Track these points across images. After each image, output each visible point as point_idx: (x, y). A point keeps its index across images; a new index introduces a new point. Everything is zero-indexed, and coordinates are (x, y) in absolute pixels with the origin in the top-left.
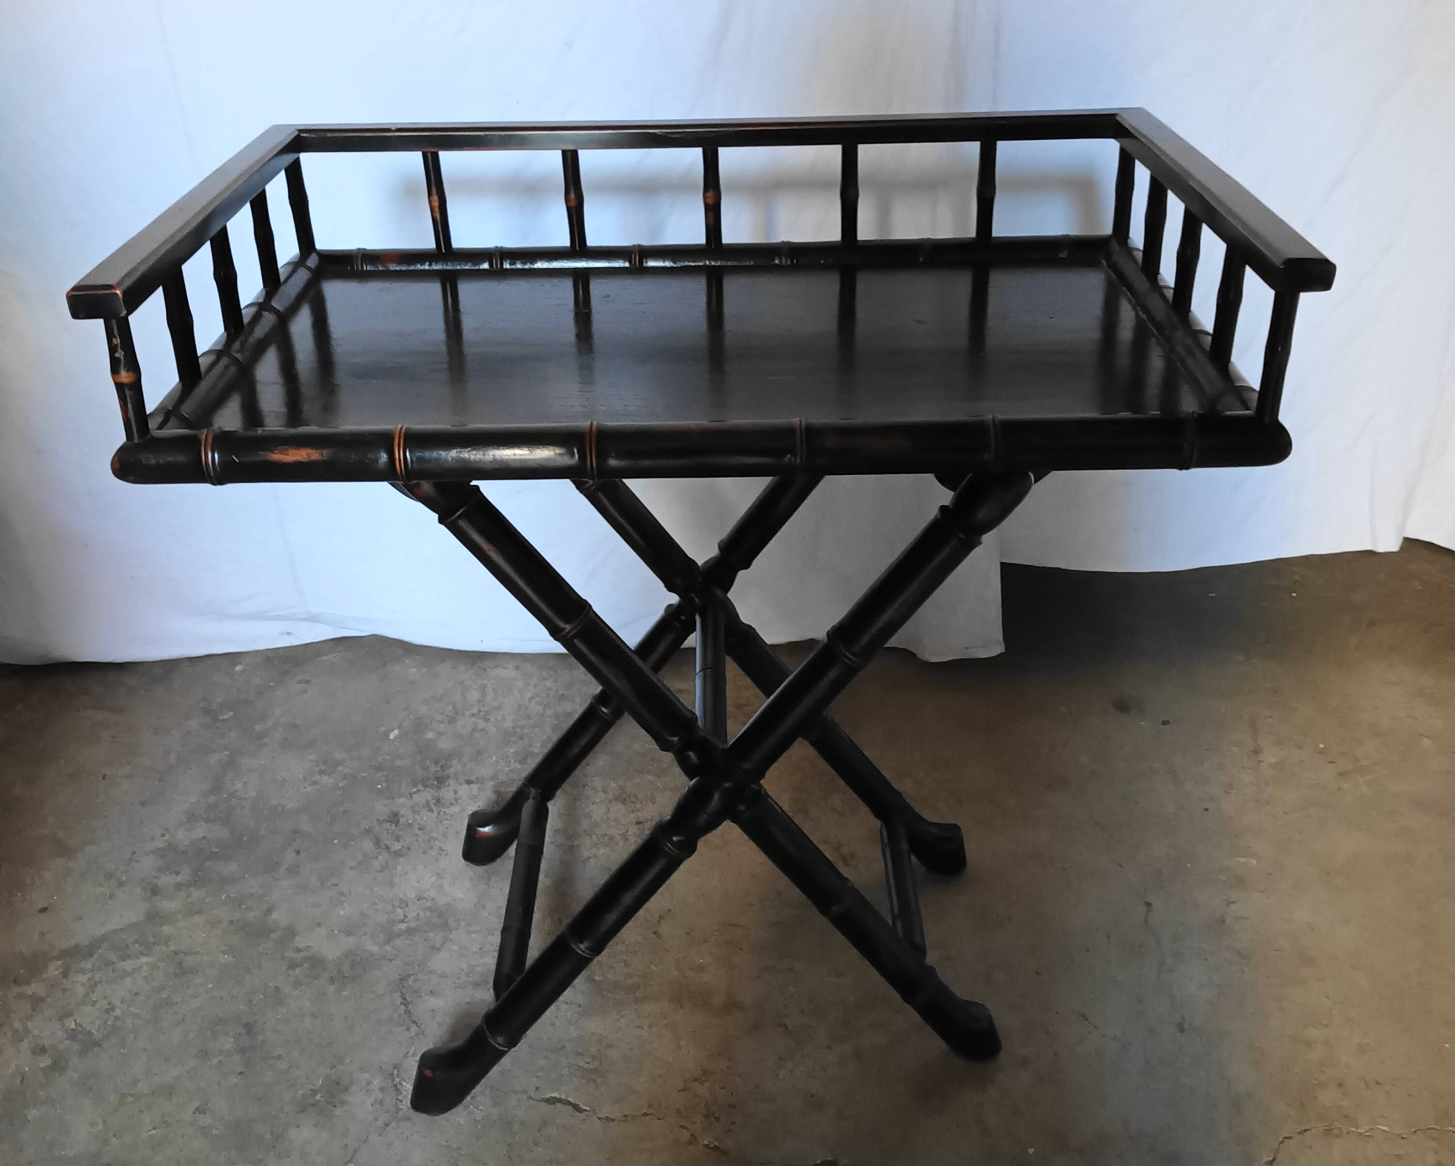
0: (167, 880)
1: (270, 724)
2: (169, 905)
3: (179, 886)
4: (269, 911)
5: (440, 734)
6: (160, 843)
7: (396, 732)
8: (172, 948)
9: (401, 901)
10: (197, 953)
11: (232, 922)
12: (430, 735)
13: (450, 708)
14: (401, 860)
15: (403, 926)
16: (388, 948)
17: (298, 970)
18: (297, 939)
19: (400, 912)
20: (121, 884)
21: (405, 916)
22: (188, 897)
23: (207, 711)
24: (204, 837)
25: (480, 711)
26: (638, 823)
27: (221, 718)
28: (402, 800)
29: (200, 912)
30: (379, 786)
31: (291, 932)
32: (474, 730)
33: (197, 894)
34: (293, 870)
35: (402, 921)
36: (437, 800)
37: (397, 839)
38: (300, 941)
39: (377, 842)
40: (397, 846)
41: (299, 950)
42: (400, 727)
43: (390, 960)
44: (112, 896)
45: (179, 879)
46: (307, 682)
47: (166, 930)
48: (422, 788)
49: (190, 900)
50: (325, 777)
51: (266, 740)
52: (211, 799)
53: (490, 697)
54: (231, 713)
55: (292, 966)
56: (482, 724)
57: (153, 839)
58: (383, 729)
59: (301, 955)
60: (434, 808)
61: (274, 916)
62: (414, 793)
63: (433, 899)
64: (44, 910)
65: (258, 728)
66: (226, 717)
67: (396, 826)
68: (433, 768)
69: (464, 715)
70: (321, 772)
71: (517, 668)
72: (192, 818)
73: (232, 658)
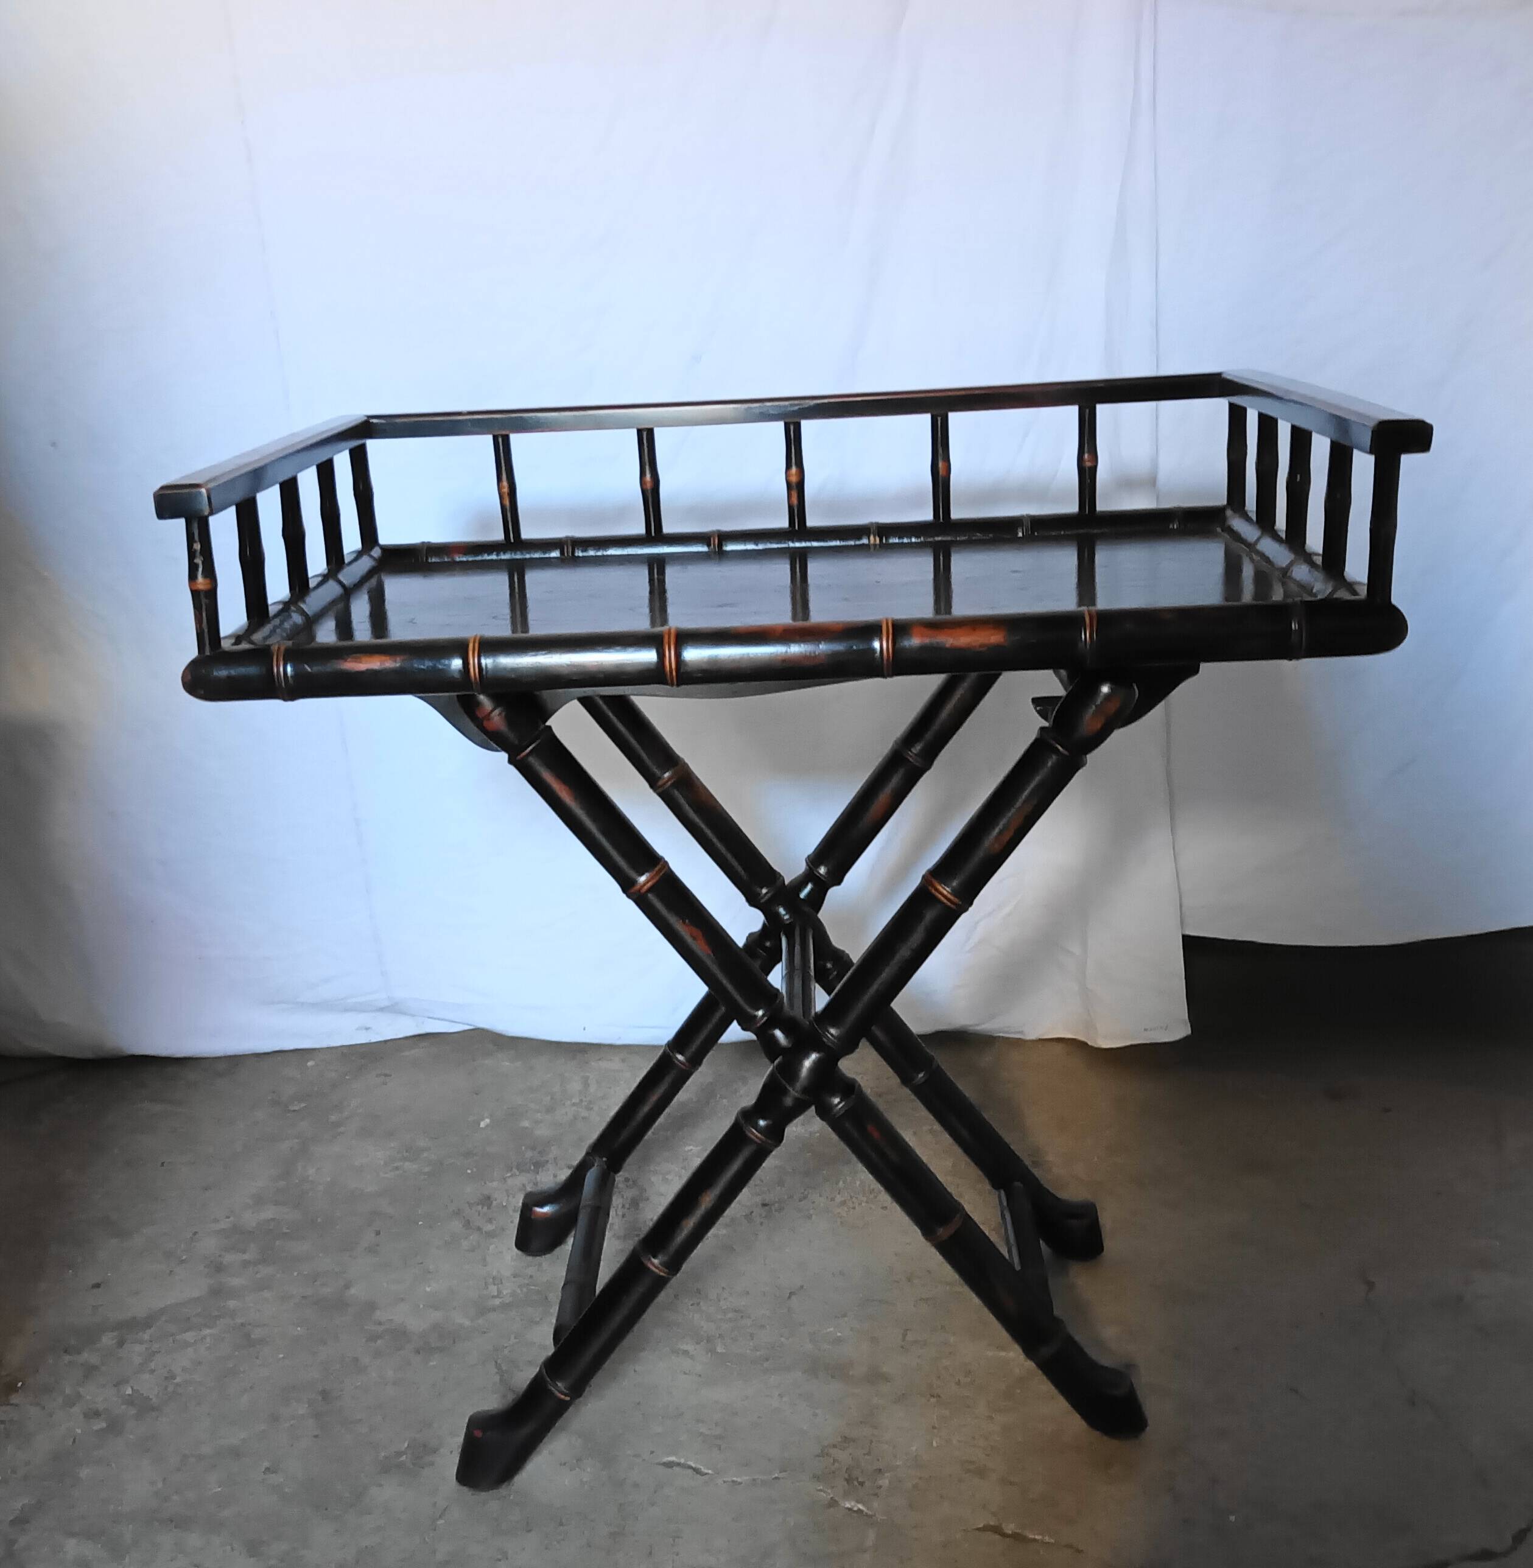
0: (232, 1257)
1: (346, 1114)
2: (237, 1282)
3: (245, 1264)
4: (347, 1287)
5: (537, 1122)
6: (224, 1225)
7: (488, 1121)
8: (239, 1321)
9: (494, 1278)
10: (266, 1325)
11: (304, 1297)
12: (526, 1124)
13: (548, 1098)
14: (495, 1240)
15: (497, 1302)
16: (480, 1321)
17: (379, 1342)
18: (378, 1313)
19: (493, 1290)
20: (182, 1262)
21: (500, 1292)
22: (256, 1273)
23: (276, 1103)
24: (273, 1219)
25: (581, 1101)
27: (292, 1108)
28: (495, 1184)
29: (268, 1288)
30: (469, 1171)
31: (371, 1307)
32: (575, 1118)
33: (266, 1270)
34: (372, 1249)
35: (494, 1297)
36: (534, 1184)
37: (490, 1221)
38: (381, 1315)
39: (467, 1224)
40: (489, 1227)
41: (380, 1324)
42: (491, 1116)
43: (483, 1332)
44: (171, 1273)
45: (247, 1256)
46: (387, 1075)
47: (232, 1303)
48: (518, 1173)
49: (258, 1276)
50: (408, 1163)
51: (342, 1130)
52: (281, 1184)
53: (592, 1089)
54: (303, 1104)
55: (373, 1338)
56: (585, 1113)
57: (216, 1221)
58: (473, 1117)
59: (383, 1327)
61: (353, 1290)
62: (509, 1177)
64: (96, 1286)
65: (333, 1118)
66: (296, 1108)
67: (489, 1208)
68: (529, 1154)
69: (564, 1104)
70: (405, 1159)
71: (623, 1061)
72: (259, 1201)
73: (302, 1054)
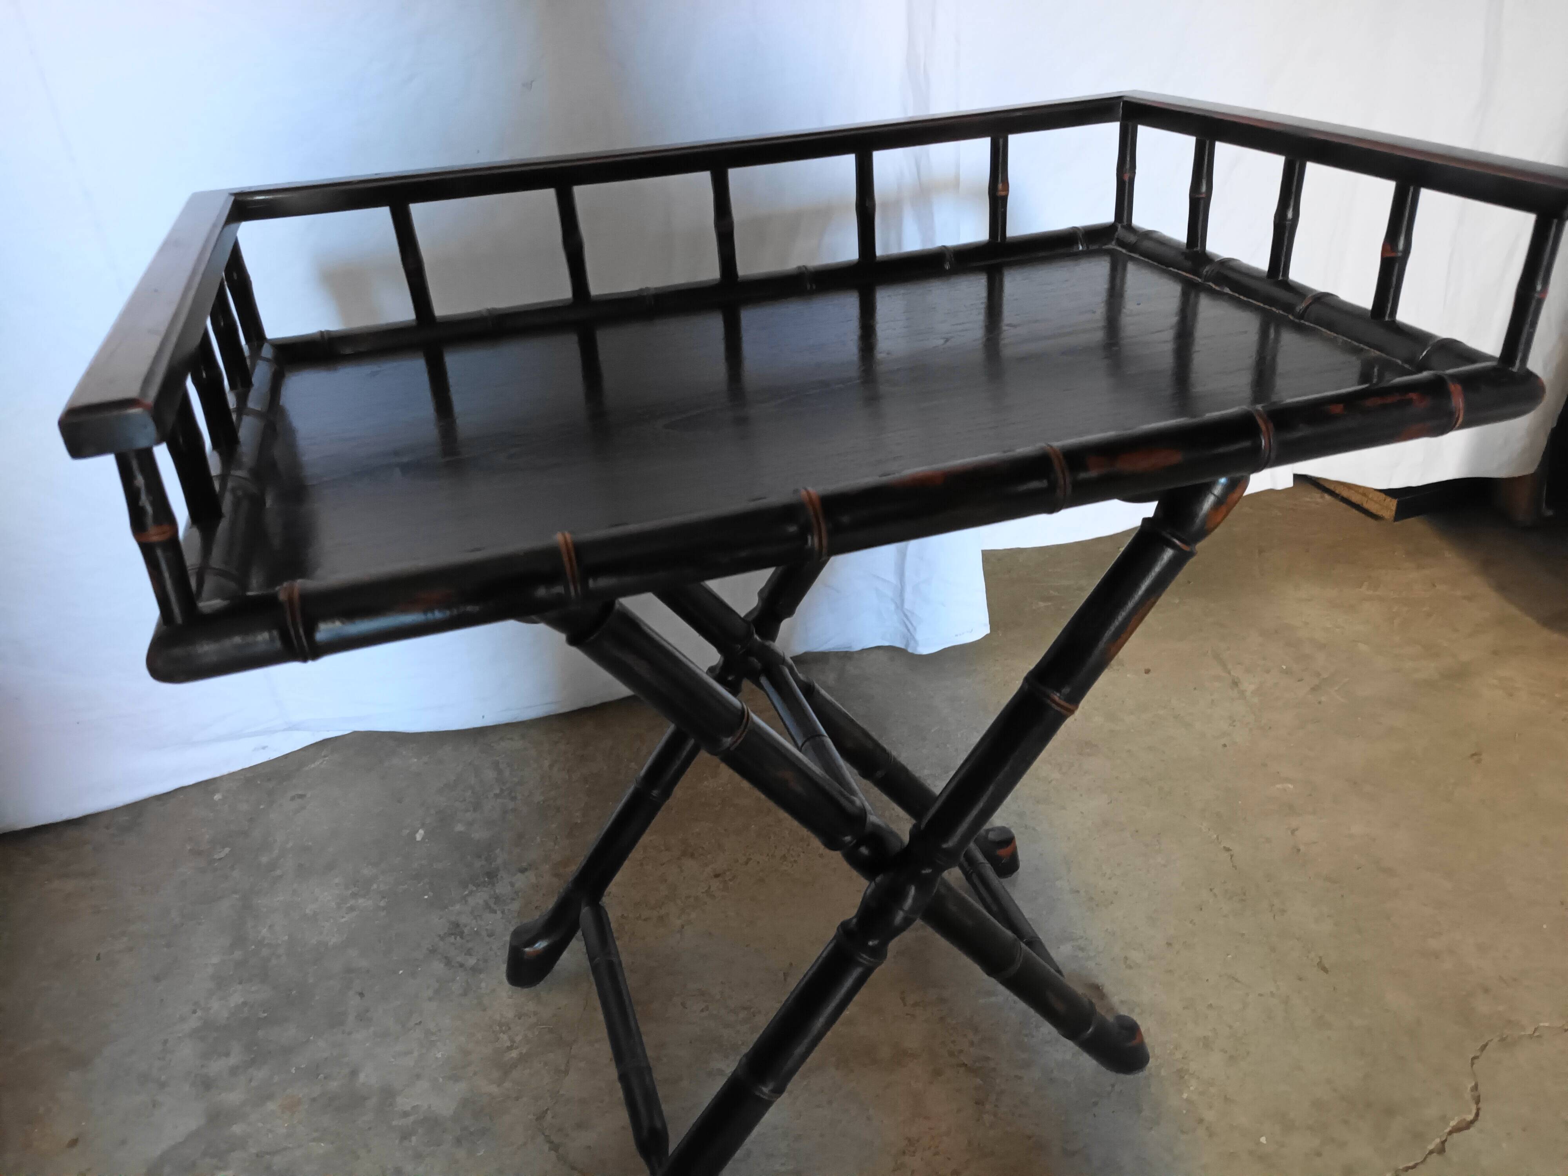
0: (217, 1066)
1: (276, 852)
2: (233, 1097)
3: (234, 1071)
4: (354, 1073)
5: (470, 824)
6: (193, 1023)
7: (421, 832)
8: (253, 1151)
9: (501, 1025)
10: (285, 1149)
11: (314, 1100)
12: (460, 828)
13: (469, 793)
14: (482, 976)
15: (514, 1054)
16: (507, 1085)
17: (414, 1139)
18: (399, 1100)
19: (504, 1037)
20: (163, 1085)
21: (513, 1041)
22: (251, 1081)
23: (197, 853)
24: (245, 1004)
25: (502, 790)
26: (717, 876)
27: (216, 857)
28: (458, 907)
29: (270, 1097)
30: (426, 897)
31: (388, 1094)
32: (505, 812)
33: (260, 1074)
34: (363, 1018)
35: (510, 1048)
36: (495, 898)
37: (469, 952)
38: (403, 1103)
39: (448, 962)
40: (471, 961)
41: (406, 1114)
42: (423, 825)
43: (517, 1099)
44: (155, 1104)
45: (233, 1060)
46: (301, 796)
47: (237, 1129)
48: (475, 889)
49: (253, 1084)
50: (361, 901)
51: (278, 872)
52: (238, 954)
53: (507, 773)
54: (227, 850)
55: (405, 1136)
56: (511, 805)
57: (183, 1019)
58: (406, 832)
59: (412, 1118)
60: (495, 907)
61: (362, 1077)
62: (467, 895)
63: (535, 1013)
64: (74, 1143)
65: (264, 859)
66: (222, 855)
67: (462, 937)
68: (478, 864)
69: (487, 798)
70: (354, 895)
71: (523, 737)
72: (221, 982)
73: (207, 786)
